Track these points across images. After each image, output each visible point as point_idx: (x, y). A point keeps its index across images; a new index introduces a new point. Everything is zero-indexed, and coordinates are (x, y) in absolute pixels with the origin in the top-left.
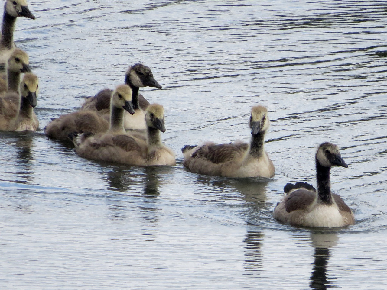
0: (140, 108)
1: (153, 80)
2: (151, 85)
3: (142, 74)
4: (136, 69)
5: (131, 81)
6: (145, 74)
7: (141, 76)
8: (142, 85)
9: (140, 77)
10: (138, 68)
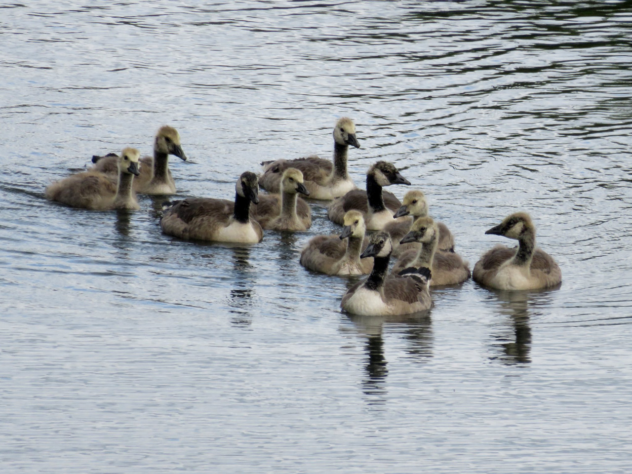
0: (386, 208)
1: (400, 177)
2: (398, 183)
3: (389, 172)
4: (381, 167)
5: (377, 181)
6: (391, 172)
7: (388, 174)
8: (389, 183)
9: (386, 175)
10: (383, 166)
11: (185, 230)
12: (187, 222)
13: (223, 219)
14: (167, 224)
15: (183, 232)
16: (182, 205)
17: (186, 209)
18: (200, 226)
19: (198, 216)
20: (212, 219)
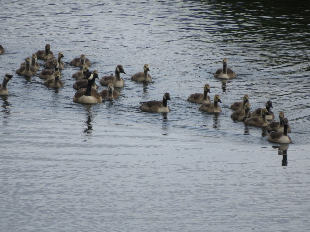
11: (149, 110)
12: (150, 107)
13: (160, 106)
14: (144, 108)
15: (148, 110)
16: (148, 103)
17: (149, 104)
18: (153, 108)
19: (152, 105)
20: (156, 106)
